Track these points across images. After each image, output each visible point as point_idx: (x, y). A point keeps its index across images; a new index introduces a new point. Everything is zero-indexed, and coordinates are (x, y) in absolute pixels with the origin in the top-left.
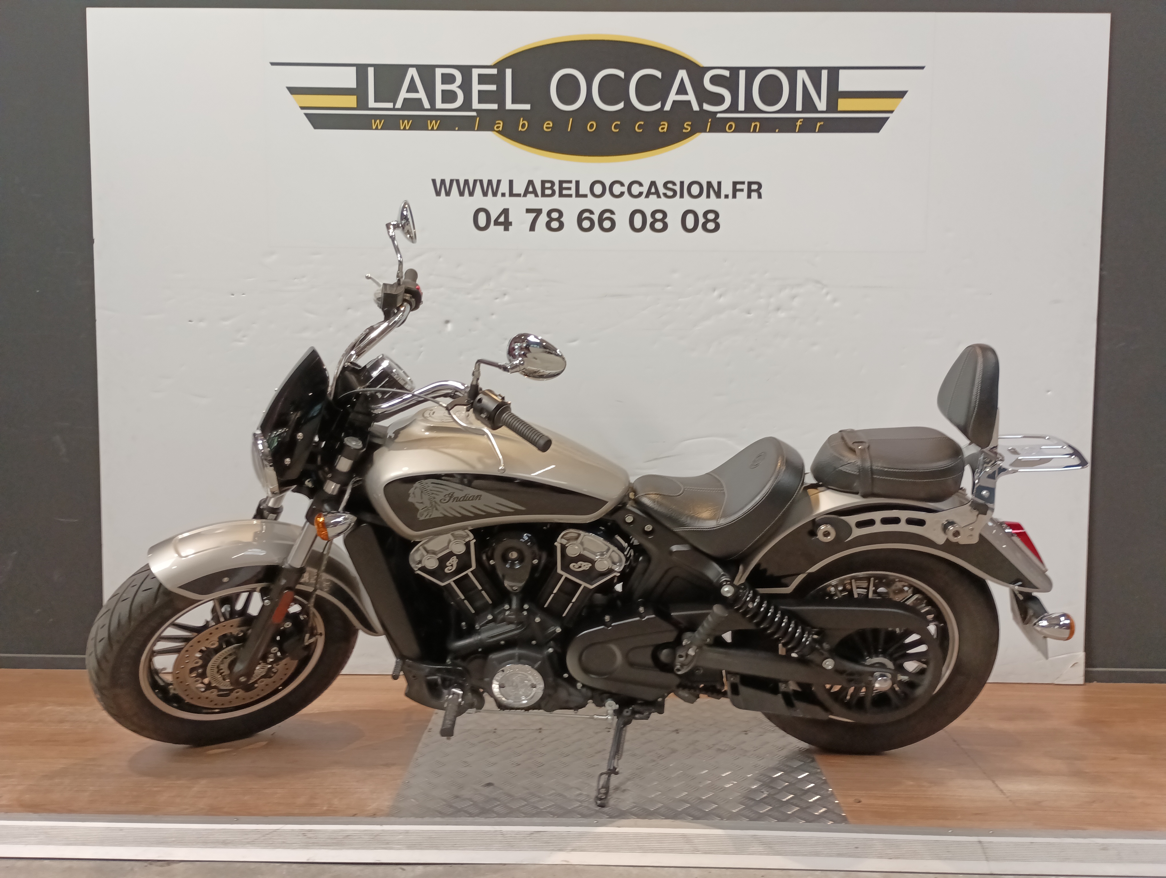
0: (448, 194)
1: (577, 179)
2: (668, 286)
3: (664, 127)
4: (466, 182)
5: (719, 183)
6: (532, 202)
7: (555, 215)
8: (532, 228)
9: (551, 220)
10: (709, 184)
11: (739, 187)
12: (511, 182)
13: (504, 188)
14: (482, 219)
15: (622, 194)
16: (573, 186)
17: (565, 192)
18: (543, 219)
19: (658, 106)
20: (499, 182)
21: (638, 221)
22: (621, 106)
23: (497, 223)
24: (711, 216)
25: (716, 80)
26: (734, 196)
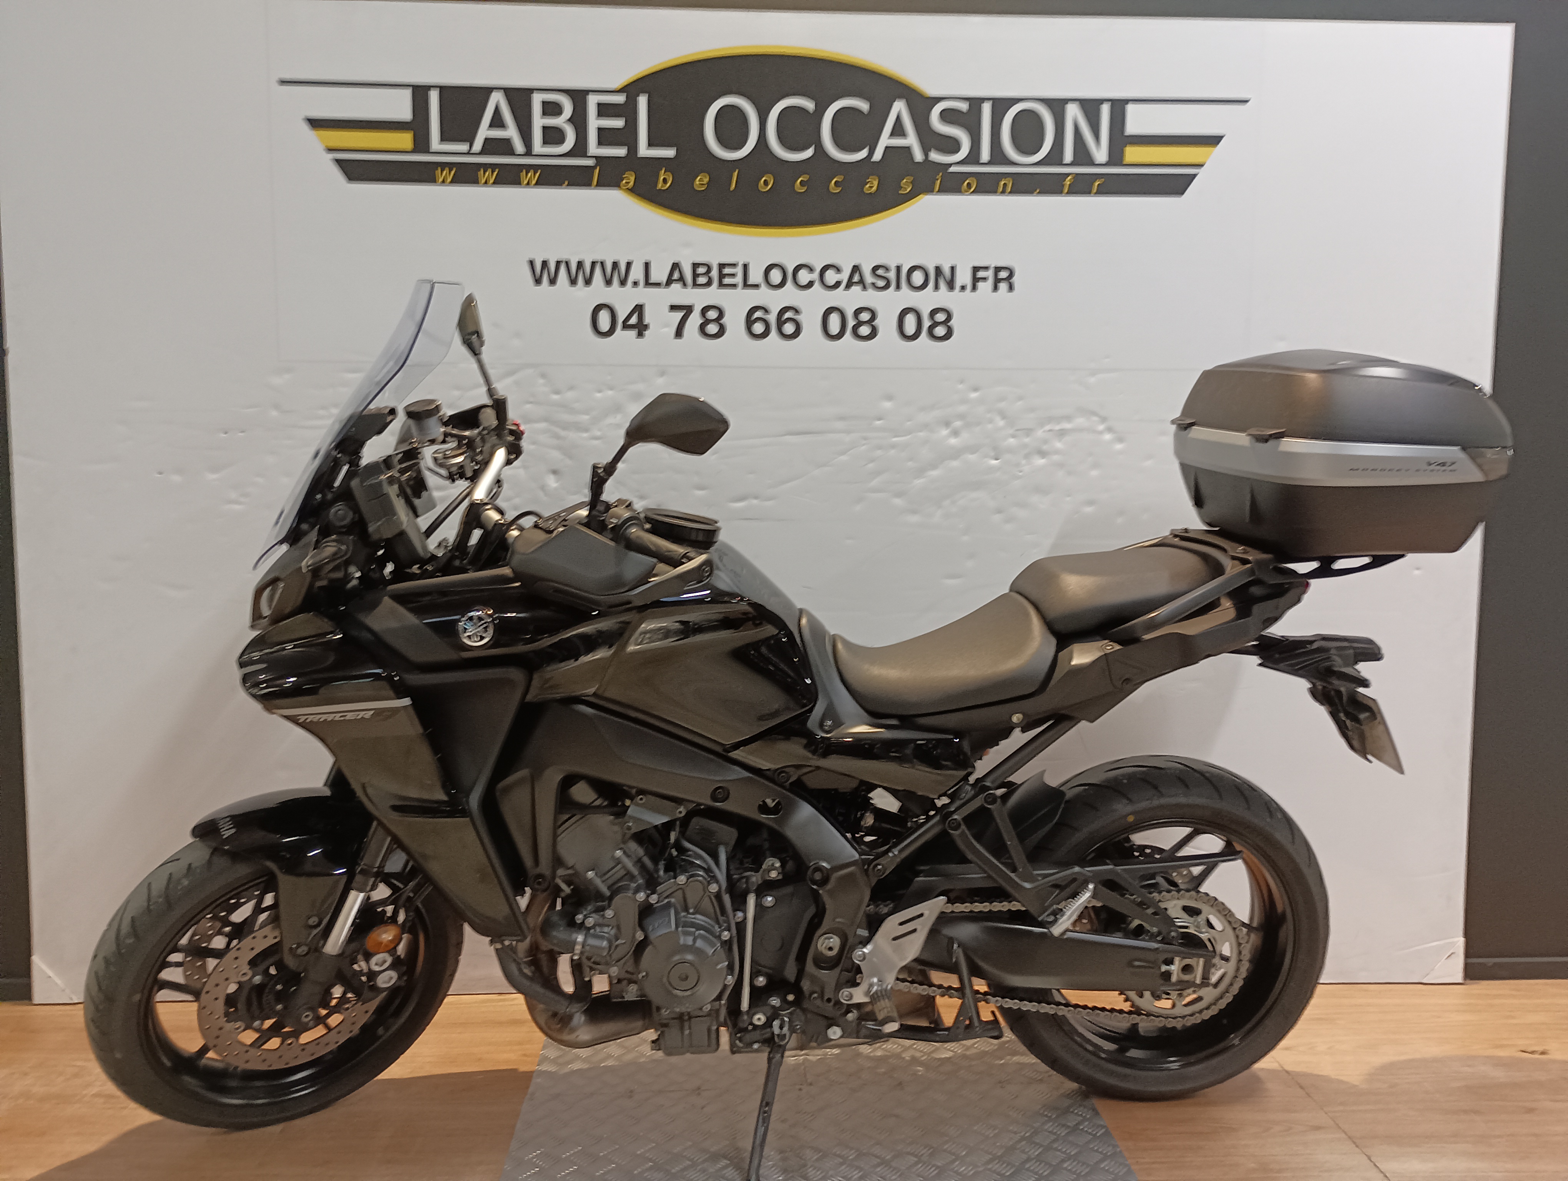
0: (553, 281)
1: (746, 261)
2: (879, 419)
3: (872, 185)
4: (580, 264)
5: (953, 269)
6: (678, 294)
7: (712, 314)
8: (679, 333)
9: (707, 322)
10: (938, 270)
11: (981, 274)
12: (647, 265)
13: (637, 273)
14: (604, 320)
15: (810, 284)
16: (739, 270)
17: (727, 281)
18: (695, 320)
19: (863, 154)
20: (629, 265)
21: (834, 324)
22: (809, 153)
23: (626, 326)
24: (940, 317)
25: (948, 116)
26: (974, 288)
